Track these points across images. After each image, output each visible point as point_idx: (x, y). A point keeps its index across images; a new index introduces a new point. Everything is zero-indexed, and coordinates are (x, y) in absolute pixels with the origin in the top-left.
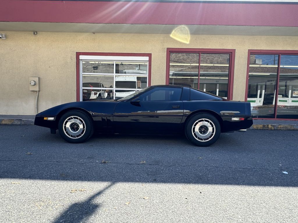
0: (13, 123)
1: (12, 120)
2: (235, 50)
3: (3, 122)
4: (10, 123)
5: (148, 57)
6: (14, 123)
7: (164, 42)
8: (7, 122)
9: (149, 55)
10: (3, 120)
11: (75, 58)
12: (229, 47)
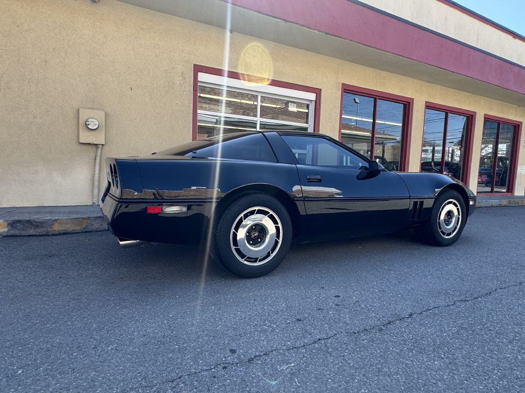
0: (86, 226)
1: (85, 218)
2: (413, 99)
3: (57, 228)
4: (78, 228)
5: (314, 95)
6: (90, 228)
7: (338, 73)
8: (70, 227)
9: (318, 92)
10: (56, 220)
11: (190, 77)
12: (407, 94)
